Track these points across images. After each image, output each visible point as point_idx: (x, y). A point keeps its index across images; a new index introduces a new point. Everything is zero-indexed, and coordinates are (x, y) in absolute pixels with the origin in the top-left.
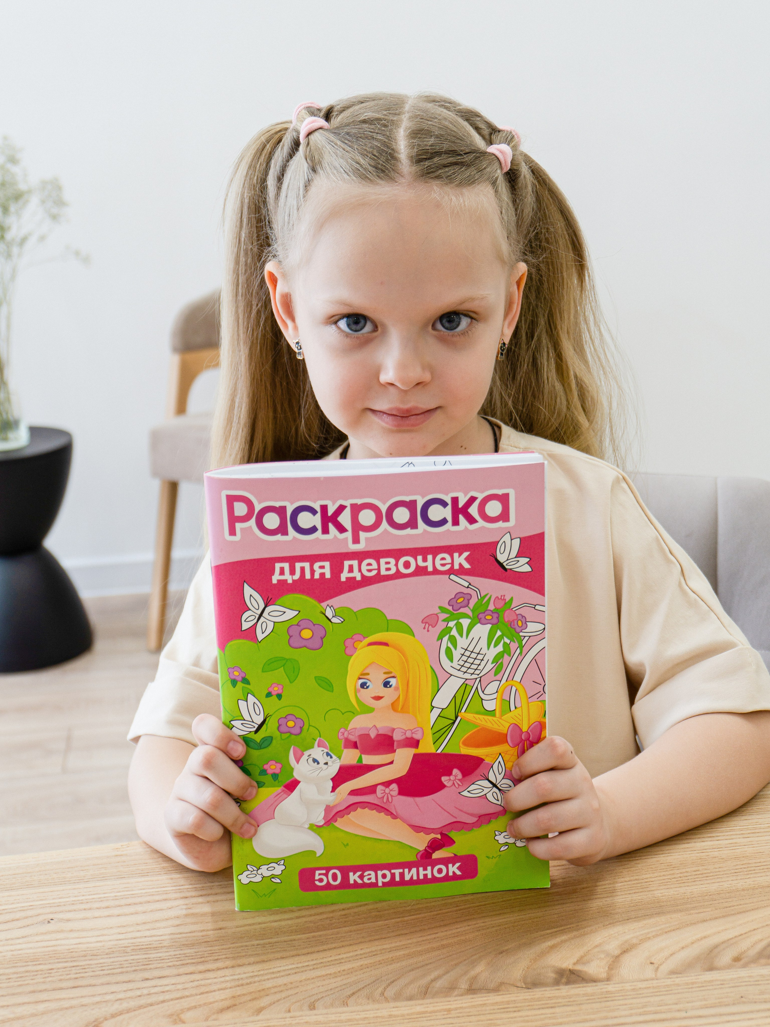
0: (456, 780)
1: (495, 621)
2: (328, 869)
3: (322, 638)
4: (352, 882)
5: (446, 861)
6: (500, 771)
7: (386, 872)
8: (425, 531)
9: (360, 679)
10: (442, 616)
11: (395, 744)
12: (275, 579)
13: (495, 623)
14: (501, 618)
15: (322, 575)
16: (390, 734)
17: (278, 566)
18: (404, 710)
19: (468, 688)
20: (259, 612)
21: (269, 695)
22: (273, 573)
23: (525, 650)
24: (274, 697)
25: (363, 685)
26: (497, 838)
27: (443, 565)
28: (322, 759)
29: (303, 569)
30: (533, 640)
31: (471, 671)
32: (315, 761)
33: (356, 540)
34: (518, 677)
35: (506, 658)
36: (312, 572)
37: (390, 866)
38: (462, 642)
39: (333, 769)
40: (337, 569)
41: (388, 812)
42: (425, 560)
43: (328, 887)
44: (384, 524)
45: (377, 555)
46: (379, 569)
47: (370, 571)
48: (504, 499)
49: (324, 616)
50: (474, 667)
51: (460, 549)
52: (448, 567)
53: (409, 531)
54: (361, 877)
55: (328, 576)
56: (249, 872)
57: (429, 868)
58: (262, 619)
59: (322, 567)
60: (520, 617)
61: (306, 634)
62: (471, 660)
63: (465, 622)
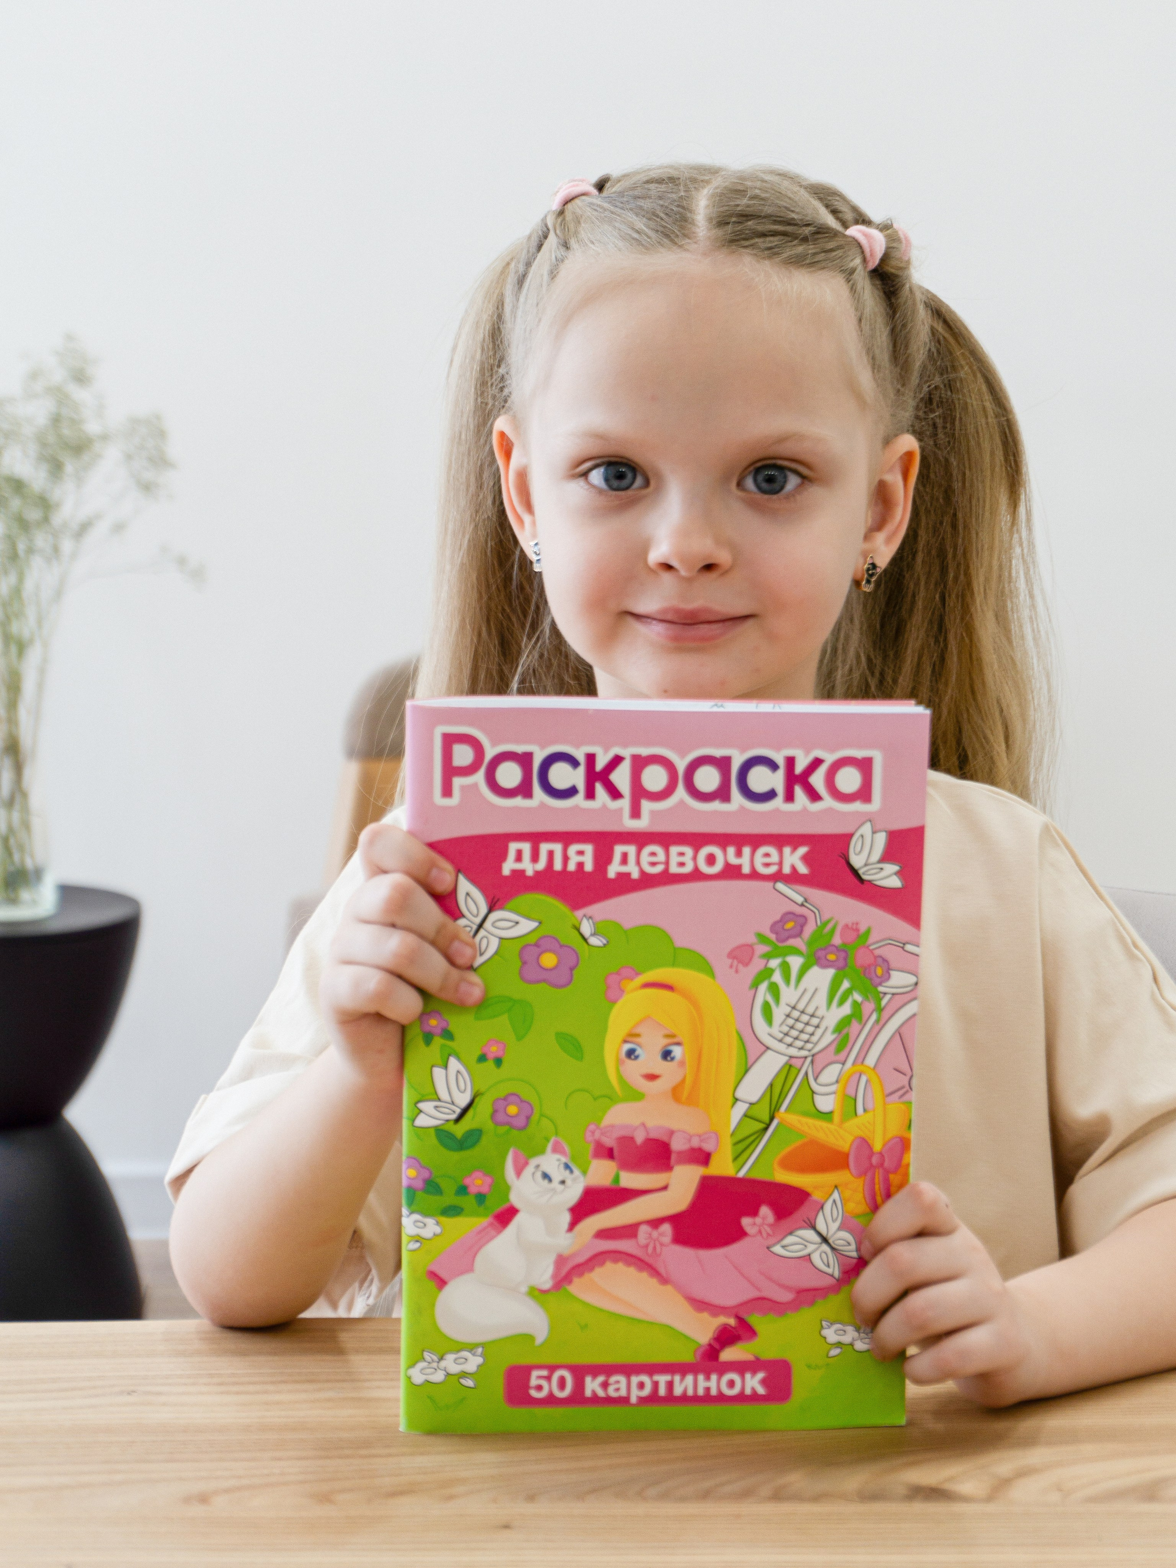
0: (766, 1227)
1: (841, 963)
2: (552, 1368)
3: (572, 969)
4: (588, 1393)
5: (741, 1367)
6: (835, 1215)
7: (645, 1378)
8: (742, 808)
9: (625, 1041)
10: (760, 949)
11: (674, 1157)
12: (508, 867)
13: (842, 966)
14: (851, 961)
15: (580, 865)
16: (665, 1138)
17: (513, 847)
18: (692, 1101)
19: (794, 1072)
20: (478, 920)
21: (483, 1058)
22: (504, 856)
23: (886, 1014)
24: (490, 1064)
25: (631, 1053)
26: (825, 1332)
27: (767, 865)
28: (557, 1173)
29: (551, 854)
30: (899, 1000)
31: (799, 1044)
32: (546, 1176)
33: (636, 813)
34: (871, 1060)
35: (855, 1026)
36: (566, 859)
37: (652, 1369)
38: (789, 994)
39: (574, 1193)
40: (603, 859)
41: (654, 1272)
42: (739, 854)
43: (551, 1400)
44: (681, 792)
45: (666, 839)
46: (667, 863)
47: (653, 864)
48: (865, 766)
49: (576, 932)
50: (805, 1037)
51: (794, 840)
52: (773, 870)
53: (716, 806)
54: (605, 1385)
55: (589, 867)
56: (424, 1364)
57: (714, 1377)
58: (482, 933)
59: (581, 853)
60: (880, 960)
61: (549, 960)
62: (800, 1026)
63: (795, 962)
